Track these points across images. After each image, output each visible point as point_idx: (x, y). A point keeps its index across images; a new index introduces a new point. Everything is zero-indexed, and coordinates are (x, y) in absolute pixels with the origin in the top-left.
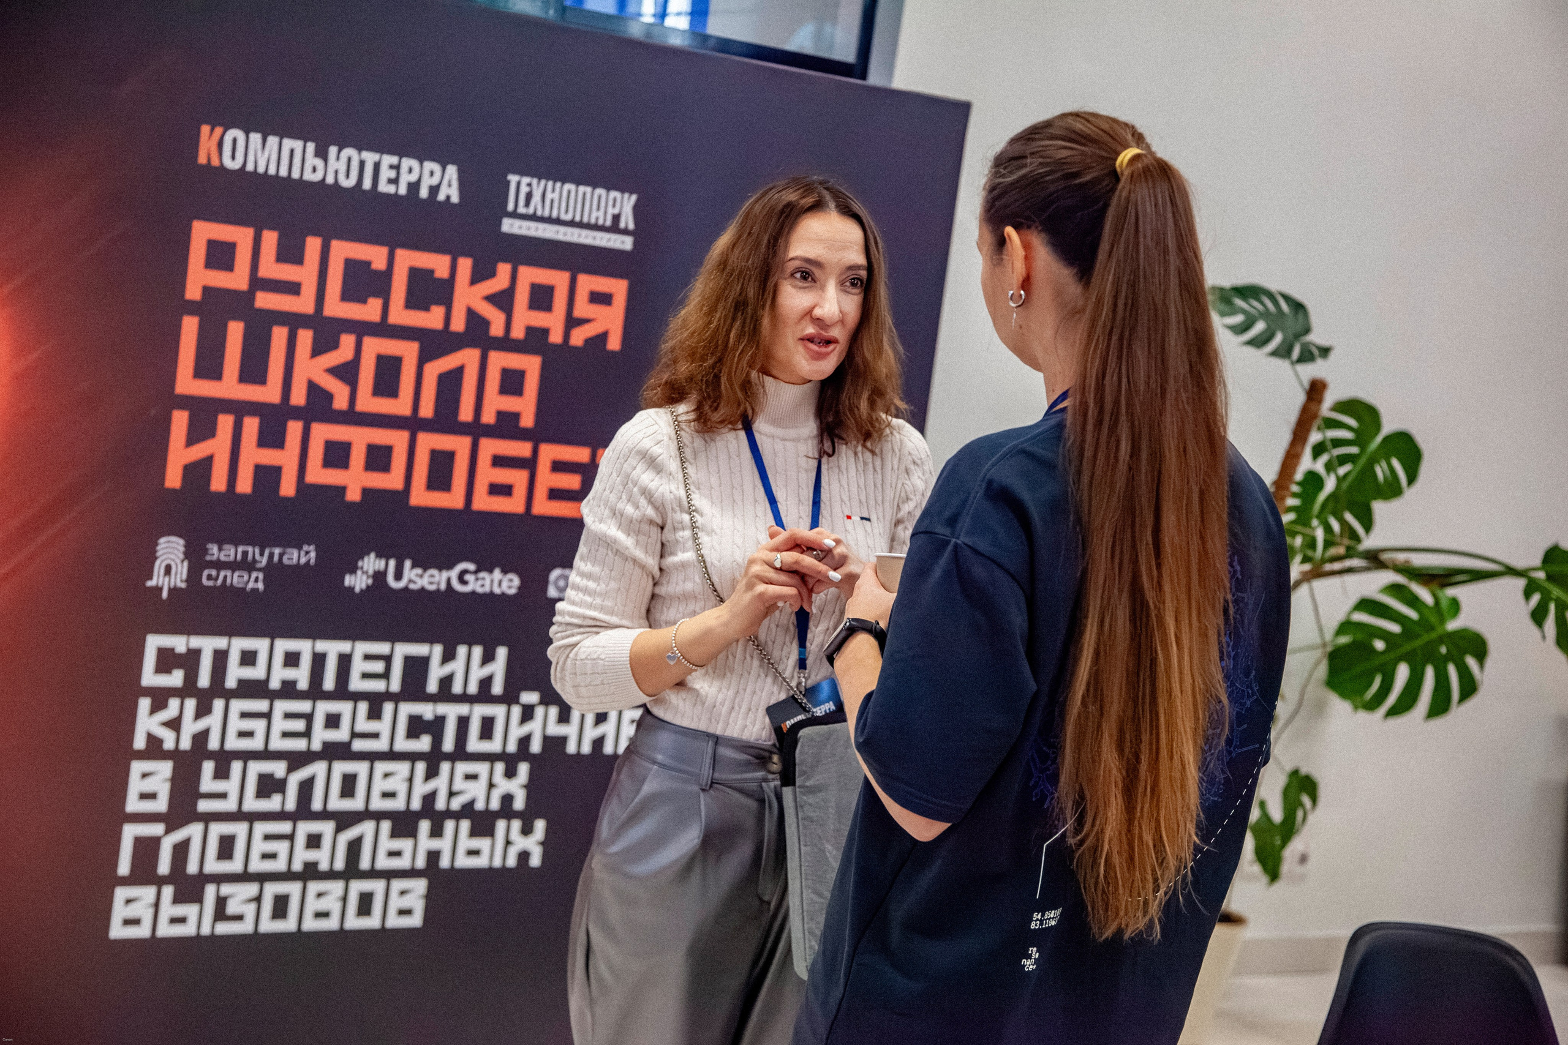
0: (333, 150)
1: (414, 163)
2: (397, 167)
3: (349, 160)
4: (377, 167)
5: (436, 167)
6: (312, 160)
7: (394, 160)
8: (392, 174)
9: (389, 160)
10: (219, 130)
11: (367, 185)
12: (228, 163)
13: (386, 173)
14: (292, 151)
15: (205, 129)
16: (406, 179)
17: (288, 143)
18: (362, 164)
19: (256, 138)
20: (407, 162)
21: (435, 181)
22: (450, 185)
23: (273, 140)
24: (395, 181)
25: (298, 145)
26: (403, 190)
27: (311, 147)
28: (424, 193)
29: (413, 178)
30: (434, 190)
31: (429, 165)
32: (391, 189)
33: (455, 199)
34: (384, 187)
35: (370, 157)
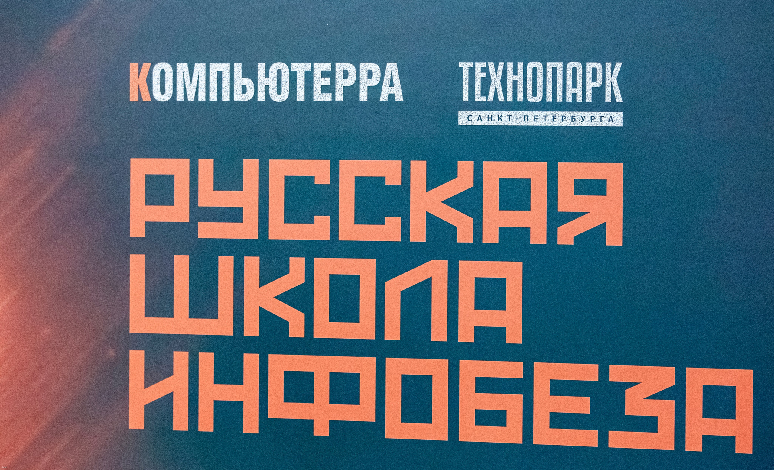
0: (261, 67)
1: (350, 68)
2: (330, 74)
3: (279, 72)
4: (309, 76)
5: (375, 68)
6: (240, 81)
7: (327, 67)
8: (327, 82)
9: (320, 67)
10: (146, 66)
11: (301, 96)
12: (159, 97)
13: (319, 82)
14: (220, 74)
15: (134, 67)
16: (341, 84)
17: (215, 67)
18: (293, 76)
19: (182, 68)
20: (340, 67)
21: (374, 82)
22: (392, 84)
23: (199, 68)
24: (329, 89)
25: (225, 67)
26: (339, 97)
27: (238, 67)
28: (363, 96)
29: (350, 81)
30: (374, 91)
31: (365, 67)
32: (327, 97)
33: (399, 97)
34: (318, 96)
35: (301, 68)
